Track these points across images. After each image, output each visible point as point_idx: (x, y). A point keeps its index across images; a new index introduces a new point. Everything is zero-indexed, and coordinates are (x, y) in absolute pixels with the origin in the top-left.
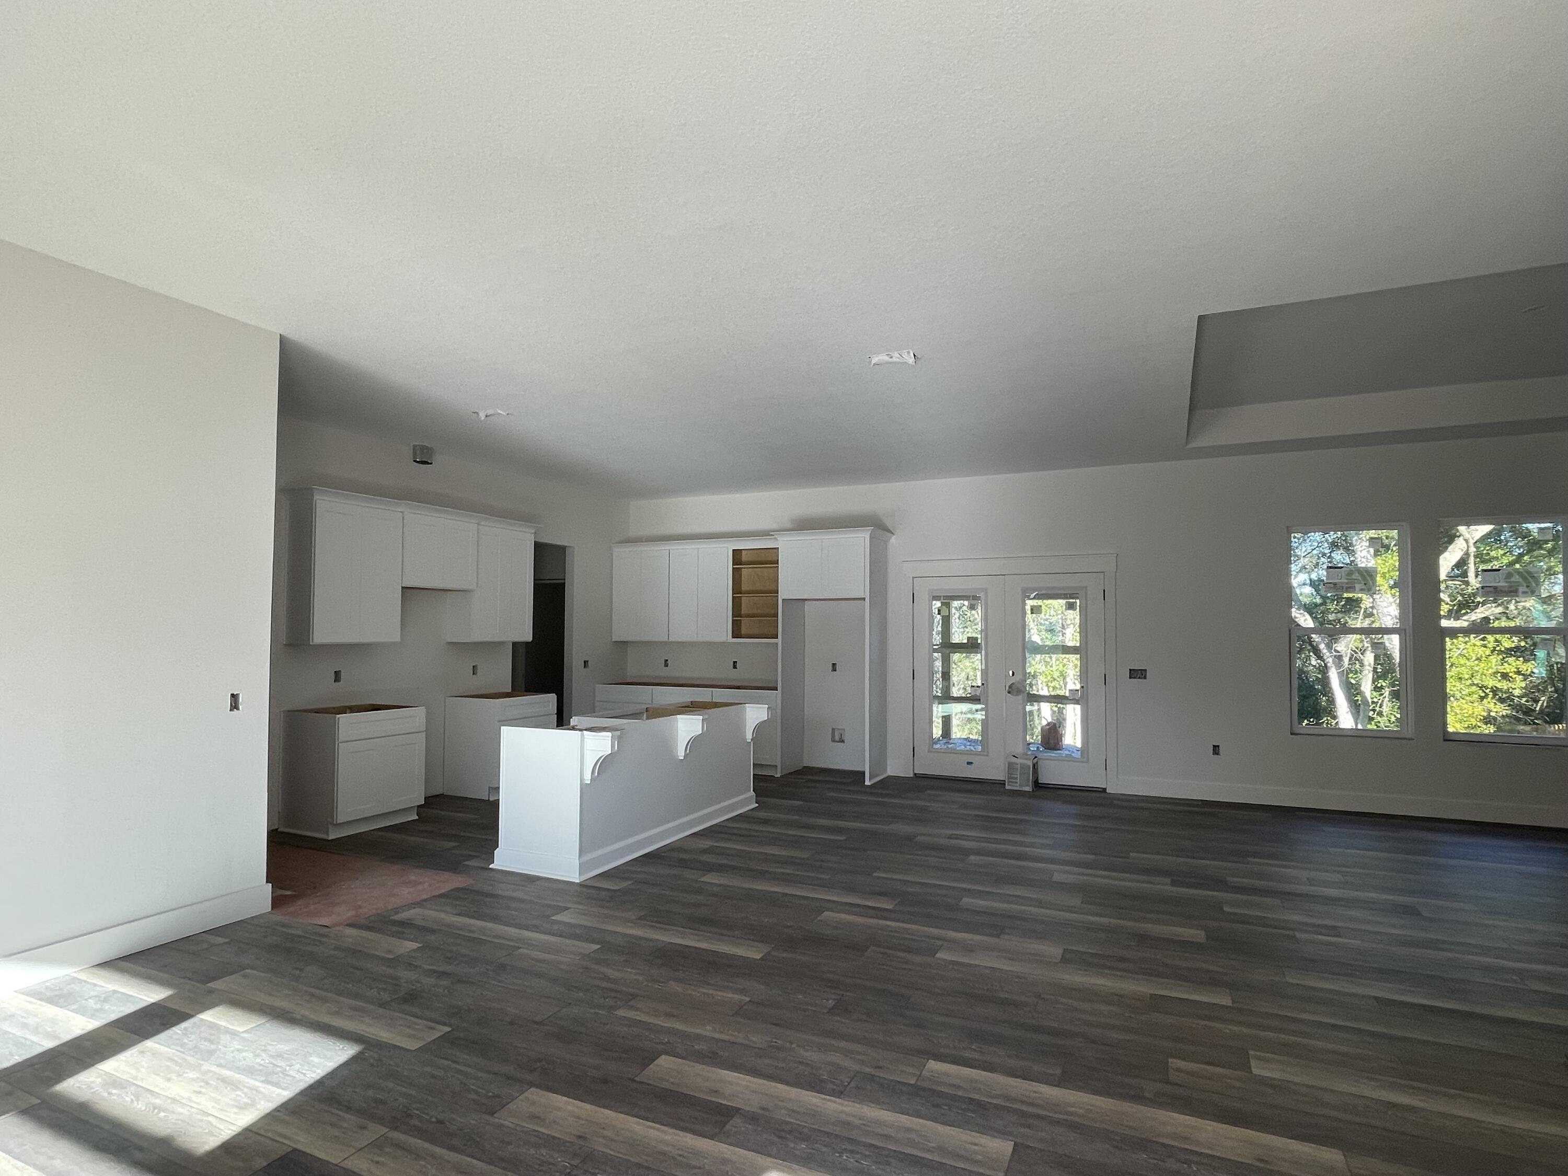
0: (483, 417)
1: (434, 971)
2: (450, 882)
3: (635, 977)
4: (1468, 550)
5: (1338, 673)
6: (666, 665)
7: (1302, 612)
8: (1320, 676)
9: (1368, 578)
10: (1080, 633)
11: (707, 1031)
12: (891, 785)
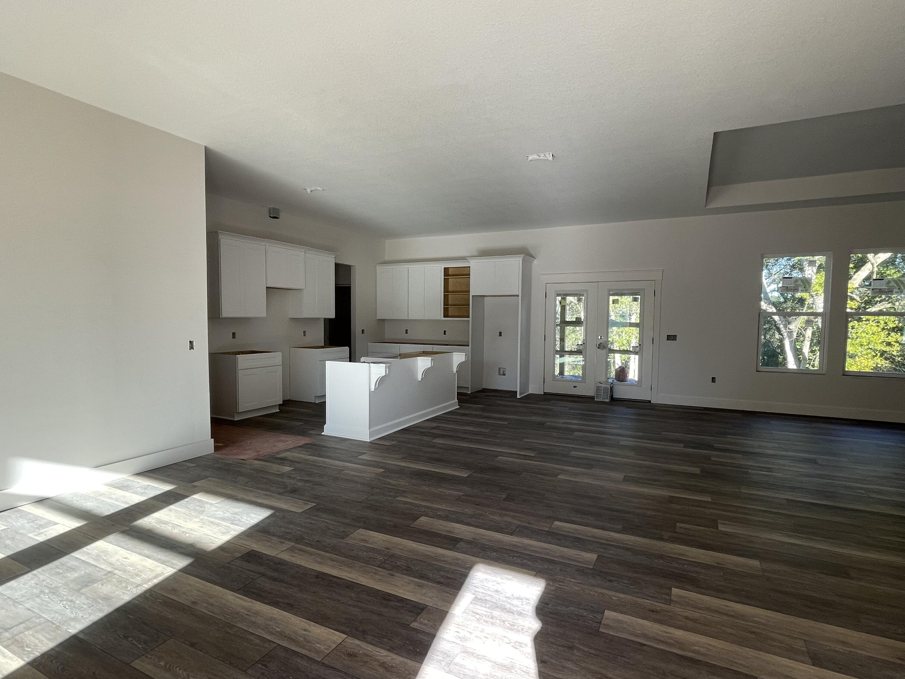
0: (309, 191)
1: (303, 480)
2: (302, 441)
3: (404, 484)
4: (873, 270)
5: (790, 342)
6: (407, 333)
7: (771, 306)
8: (779, 344)
9: (807, 284)
10: (640, 318)
11: (443, 507)
12: (530, 398)
